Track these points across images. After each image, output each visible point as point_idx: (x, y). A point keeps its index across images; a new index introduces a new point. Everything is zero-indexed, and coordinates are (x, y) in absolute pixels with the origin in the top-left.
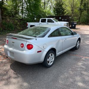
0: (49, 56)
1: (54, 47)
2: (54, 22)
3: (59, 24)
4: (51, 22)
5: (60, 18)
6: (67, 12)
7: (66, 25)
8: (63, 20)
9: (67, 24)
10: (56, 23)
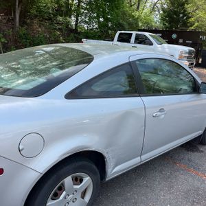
0: (61, 189)
1: (94, 147)
2: (151, 44)
3: (167, 50)
4: (145, 44)
5: (174, 36)
6: (196, 24)
7: (187, 55)
8: (181, 41)
9: (190, 53)
10: (159, 46)
